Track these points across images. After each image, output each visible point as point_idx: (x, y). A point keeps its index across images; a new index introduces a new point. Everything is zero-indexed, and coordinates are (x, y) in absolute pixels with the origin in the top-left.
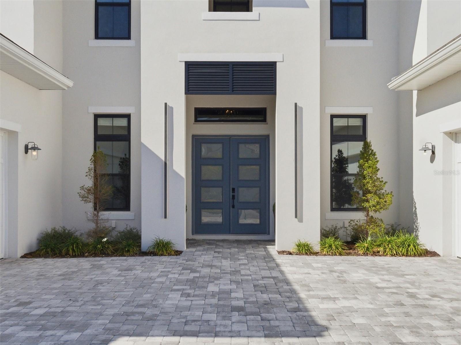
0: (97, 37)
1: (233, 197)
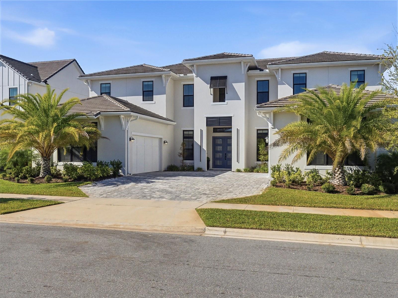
0: (184, 106)
1: (226, 156)
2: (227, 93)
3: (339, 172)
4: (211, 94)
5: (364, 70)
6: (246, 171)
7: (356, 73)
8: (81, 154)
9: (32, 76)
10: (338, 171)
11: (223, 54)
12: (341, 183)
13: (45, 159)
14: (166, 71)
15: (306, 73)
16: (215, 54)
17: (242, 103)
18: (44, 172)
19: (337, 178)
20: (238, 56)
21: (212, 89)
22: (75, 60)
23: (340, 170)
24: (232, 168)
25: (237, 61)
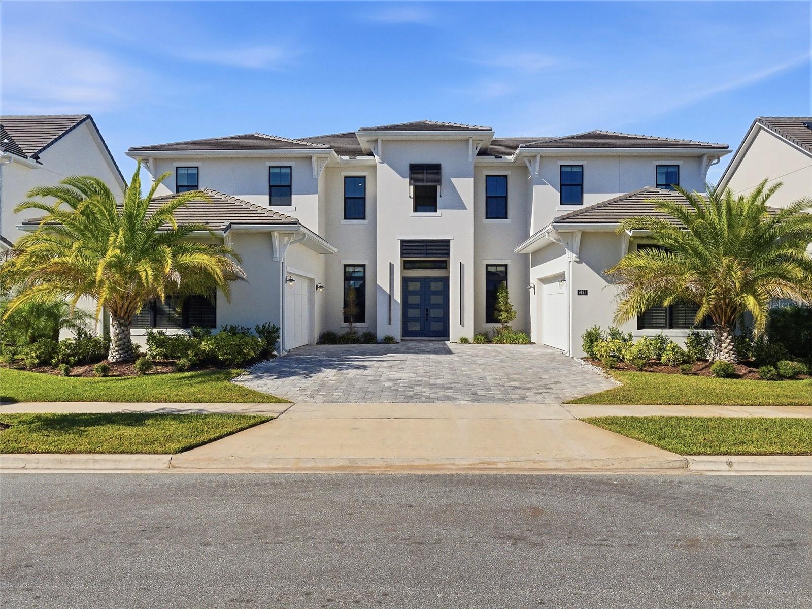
0: (346, 217)
1: (427, 314)
2: (441, 197)
3: (728, 341)
4: (410, 197)
5: (678, 166)
6: (477, 341)
7: (664, 170)
8: (177, 312)
9: (5, 143)
10: (726, 338)
11: (424, 123)
12: (733, 360)
13: (121, 322)
14: (322, 148)
15: (582, 166)
16: (411, 122)
17: (468, 215)
18: (119, 350)
19: (726, 351)
20: (460, 129)
21: (412, 187)
22: (89, 117)
23: (730, 337)
24: (449, 337)
25: (460, 138)
